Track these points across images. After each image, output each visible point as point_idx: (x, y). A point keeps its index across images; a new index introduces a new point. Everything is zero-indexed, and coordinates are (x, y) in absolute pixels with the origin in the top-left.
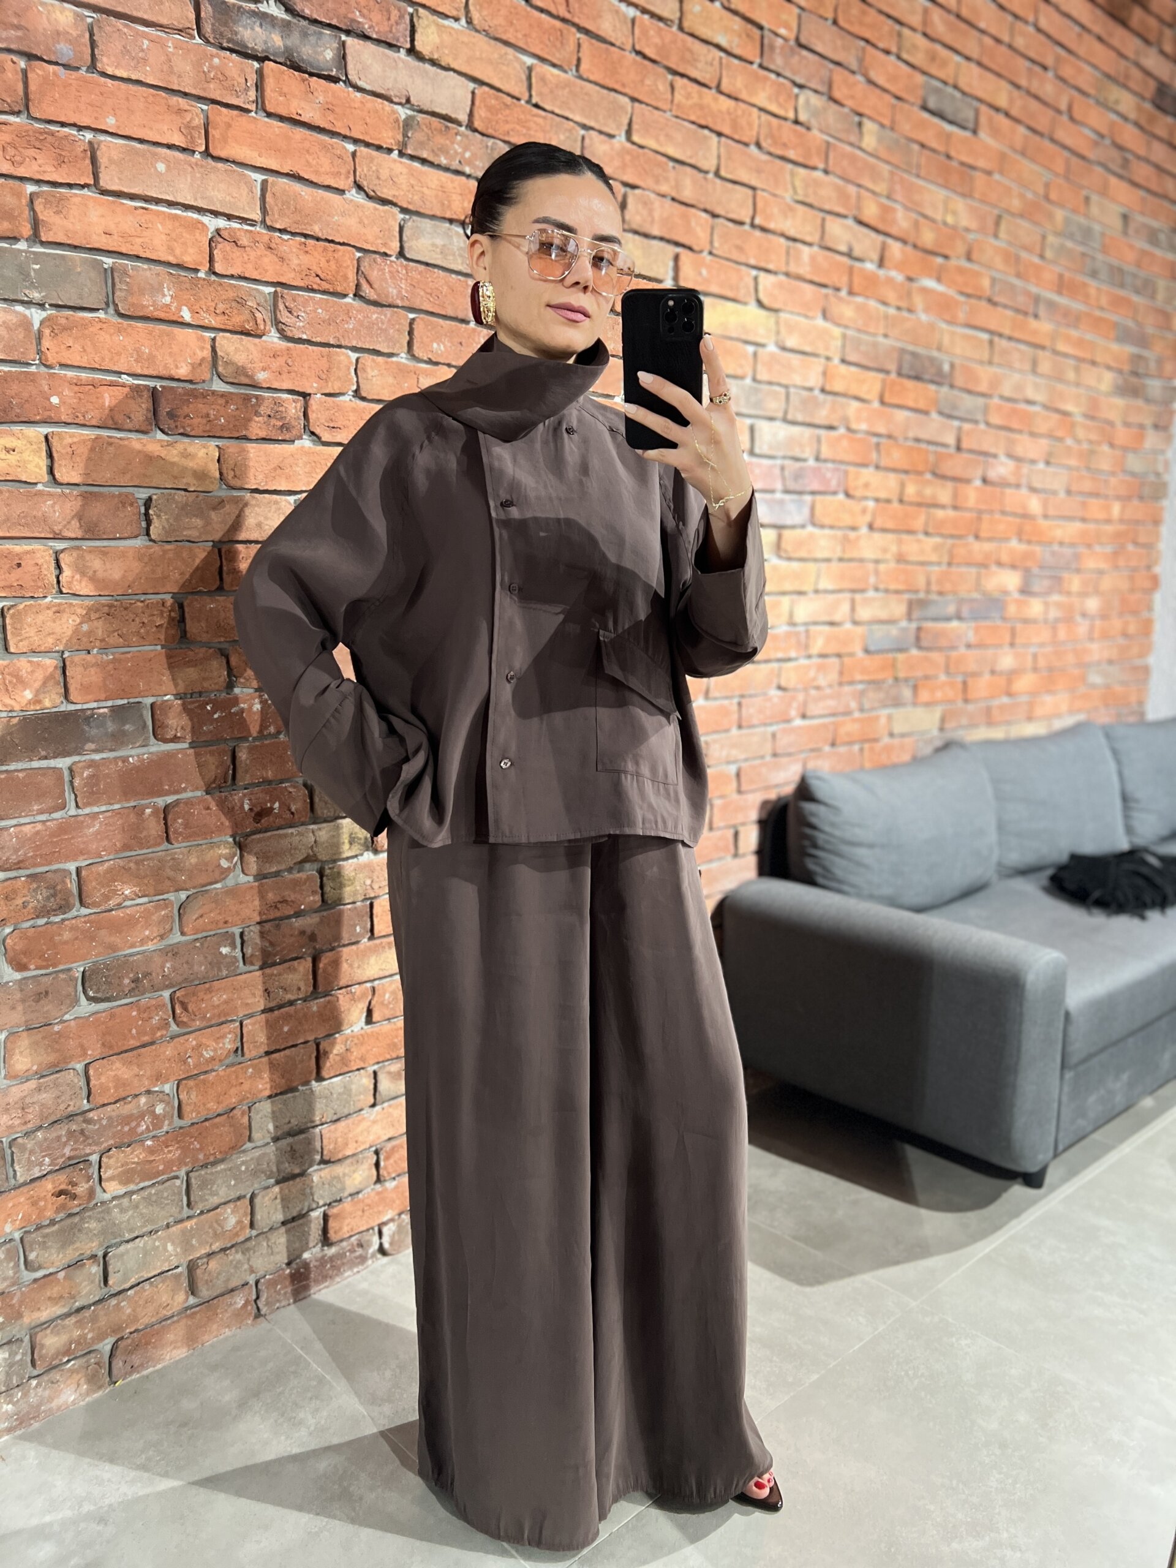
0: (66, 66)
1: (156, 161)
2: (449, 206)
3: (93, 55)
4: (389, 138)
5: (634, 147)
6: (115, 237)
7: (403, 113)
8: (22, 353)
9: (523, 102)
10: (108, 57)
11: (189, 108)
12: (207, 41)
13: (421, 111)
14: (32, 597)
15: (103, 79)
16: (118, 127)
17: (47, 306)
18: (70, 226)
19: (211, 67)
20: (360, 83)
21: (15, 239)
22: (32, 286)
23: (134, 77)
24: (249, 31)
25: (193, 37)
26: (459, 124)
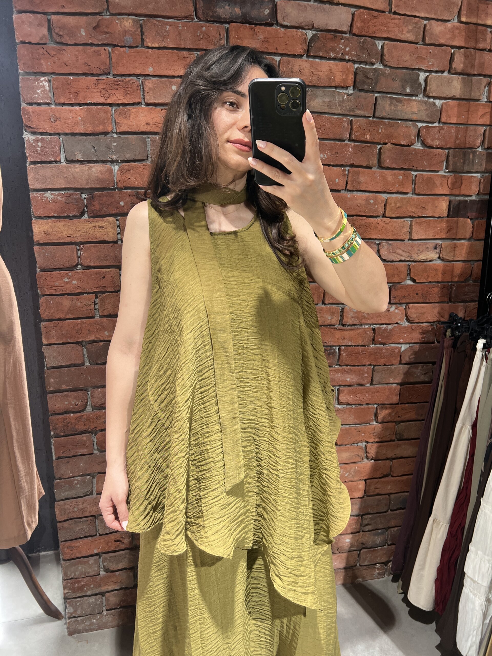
0: (130, 47)
1: (172, 85)
2: (334, 80)
3: (142, 40)
4: (299, 50)
5: (461, 25)
6: (151, 125)
7: (310, 34)
8: (108, 184)
9: (387, 13)
10: (149, 39)
11: (188, 55)
12: (200, 20)
13: (321, 31)
14: (110, 292)
15: (147, 50)
16: (154, 72)
17: (119, 161)
18: (131, 123)
19: (201, 32)
20: (285, 23)
21: (106, 133)
22: (113, 153)
23: (162, 46)
24: (222, 9)
25: (193, 19)
26: (345, 33)
